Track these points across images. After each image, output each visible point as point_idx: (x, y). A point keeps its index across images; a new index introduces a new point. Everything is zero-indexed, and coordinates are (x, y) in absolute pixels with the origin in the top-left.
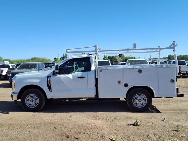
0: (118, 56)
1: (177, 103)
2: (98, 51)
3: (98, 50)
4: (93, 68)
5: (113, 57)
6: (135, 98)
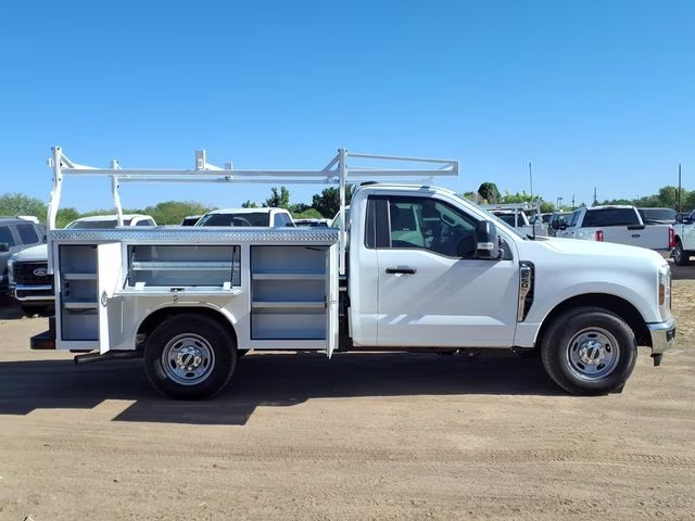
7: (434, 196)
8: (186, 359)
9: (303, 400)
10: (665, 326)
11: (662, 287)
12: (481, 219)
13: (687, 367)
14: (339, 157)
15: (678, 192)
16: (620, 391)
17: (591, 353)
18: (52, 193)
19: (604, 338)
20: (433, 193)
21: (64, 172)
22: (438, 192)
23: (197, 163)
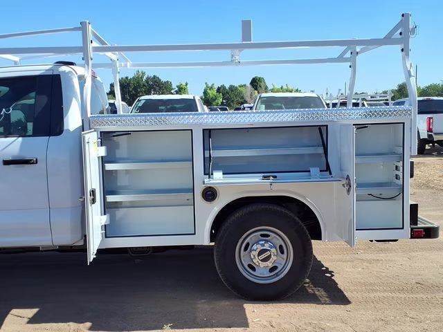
0: (248, 84)
1: (413, 254)
2: (96, 49)
3: (95, 44)
4: (73, 120)
5: (232, 88)
6: (248, 245)
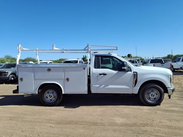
7: (112, 55)
8: (50, 96)
9: (78, 107)
10: (172, 88)
11: (171, 78)
12: (123, 61)
13: (177, 98)
14: (88, 46)
15: (172, 56)
16: (160, 105)
17: (152, 95)
18: (18, 55)
19: (156, 91)
20: (111, 55)
21: (21, 50)
22: (113, 54)
23: (53, 48)
